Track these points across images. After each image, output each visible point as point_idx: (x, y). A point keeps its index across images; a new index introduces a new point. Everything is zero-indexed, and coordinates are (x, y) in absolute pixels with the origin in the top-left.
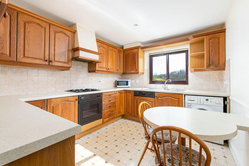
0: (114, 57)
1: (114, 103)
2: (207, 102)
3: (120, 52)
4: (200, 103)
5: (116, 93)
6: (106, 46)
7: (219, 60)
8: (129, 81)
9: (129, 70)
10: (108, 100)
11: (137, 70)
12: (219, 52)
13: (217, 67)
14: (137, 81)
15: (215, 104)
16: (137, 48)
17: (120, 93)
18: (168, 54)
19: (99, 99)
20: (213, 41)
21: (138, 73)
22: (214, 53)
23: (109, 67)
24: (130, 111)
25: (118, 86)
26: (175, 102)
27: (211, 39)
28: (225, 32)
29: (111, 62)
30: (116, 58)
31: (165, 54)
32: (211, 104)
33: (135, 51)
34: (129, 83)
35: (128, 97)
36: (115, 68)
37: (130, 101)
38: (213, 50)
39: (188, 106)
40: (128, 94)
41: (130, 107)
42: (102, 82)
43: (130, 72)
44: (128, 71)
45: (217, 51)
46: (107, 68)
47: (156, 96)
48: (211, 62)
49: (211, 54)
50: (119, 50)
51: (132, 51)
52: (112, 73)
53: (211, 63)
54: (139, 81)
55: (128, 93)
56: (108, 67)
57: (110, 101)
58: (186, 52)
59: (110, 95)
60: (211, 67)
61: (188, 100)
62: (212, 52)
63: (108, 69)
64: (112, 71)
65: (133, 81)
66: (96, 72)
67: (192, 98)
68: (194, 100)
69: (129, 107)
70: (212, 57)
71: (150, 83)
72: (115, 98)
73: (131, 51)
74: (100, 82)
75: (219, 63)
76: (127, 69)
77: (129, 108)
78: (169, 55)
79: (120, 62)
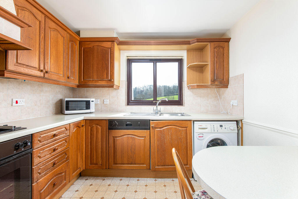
0: (61, 48)
1: (65, 153)
2: (221, 128)
3: (73, 41)
4: (214, 131)
5: (68, 128)
6: (40, 16)
7: (223, 75)
8: (92, 101)
9: (93, 81)
10: (50, 150)
11: (110, 80)
12: (223, 65)
13: (221, 84)
14: (107, 102)
15: (230, 131)
16: (112, 40)
17: (77, 126)
18: (155, 61)
19: (23, 153)
20: (218, 50)
21: (112, 86)
22: (218, 66)
23: (48, 68)
24: (100, 159)
25: (67, 112)
26: (181, 133)
27: (216, 47)
28: (229, 42)
29: (52, 57)
30: (64, 52)
31: (151, 60)
32: (226, 131)
33: (108, 45)
34: (92, 105)
35: (95, 132)
36: (62, 73)
37: (100, 140)
38: (218, 62)
39: (199, 137)
40: (95, 127)
41: (100, 152)
42: (23, 104)
43: (95, 84)
44: (90, 80)
45: (222, 64)
46: (42, 68)
47: (153, 127)
48: (216, 76)
49: (216, 66)
50: (70, 35)
51: (100, 44)
52: (56, 82)
53: (216, 78)
54: (109, 100)
55: (94, 125)
56: (46, 68)
57: (54, 150)
58: (180, 61)
59: (54, 135)
60: (216, 83)
61: (199, 128)
62: (217, 64)
63: (47, 72)
64: (54, 77)
65: (99, 101)
66: (5, 74)
67: (204, 124)
68: (206, 127)
69: (96, 152)
70: (217, 71)
71: (128, 104)
72: (67, 141)
73: (97, 44)
74: (17, 102)
75: (223, 79)
76: (90, 78)
77: (96, 155)
78: (157, 63)
79: (73, 61)
